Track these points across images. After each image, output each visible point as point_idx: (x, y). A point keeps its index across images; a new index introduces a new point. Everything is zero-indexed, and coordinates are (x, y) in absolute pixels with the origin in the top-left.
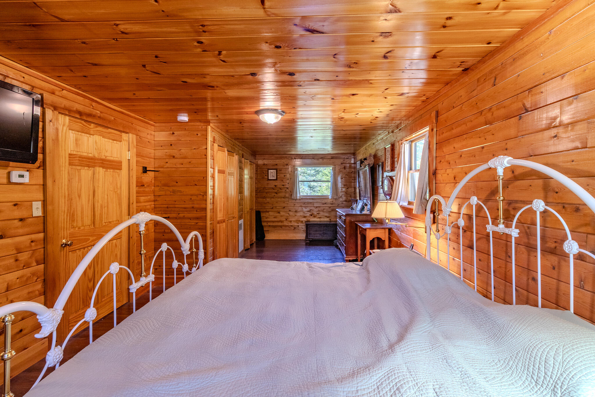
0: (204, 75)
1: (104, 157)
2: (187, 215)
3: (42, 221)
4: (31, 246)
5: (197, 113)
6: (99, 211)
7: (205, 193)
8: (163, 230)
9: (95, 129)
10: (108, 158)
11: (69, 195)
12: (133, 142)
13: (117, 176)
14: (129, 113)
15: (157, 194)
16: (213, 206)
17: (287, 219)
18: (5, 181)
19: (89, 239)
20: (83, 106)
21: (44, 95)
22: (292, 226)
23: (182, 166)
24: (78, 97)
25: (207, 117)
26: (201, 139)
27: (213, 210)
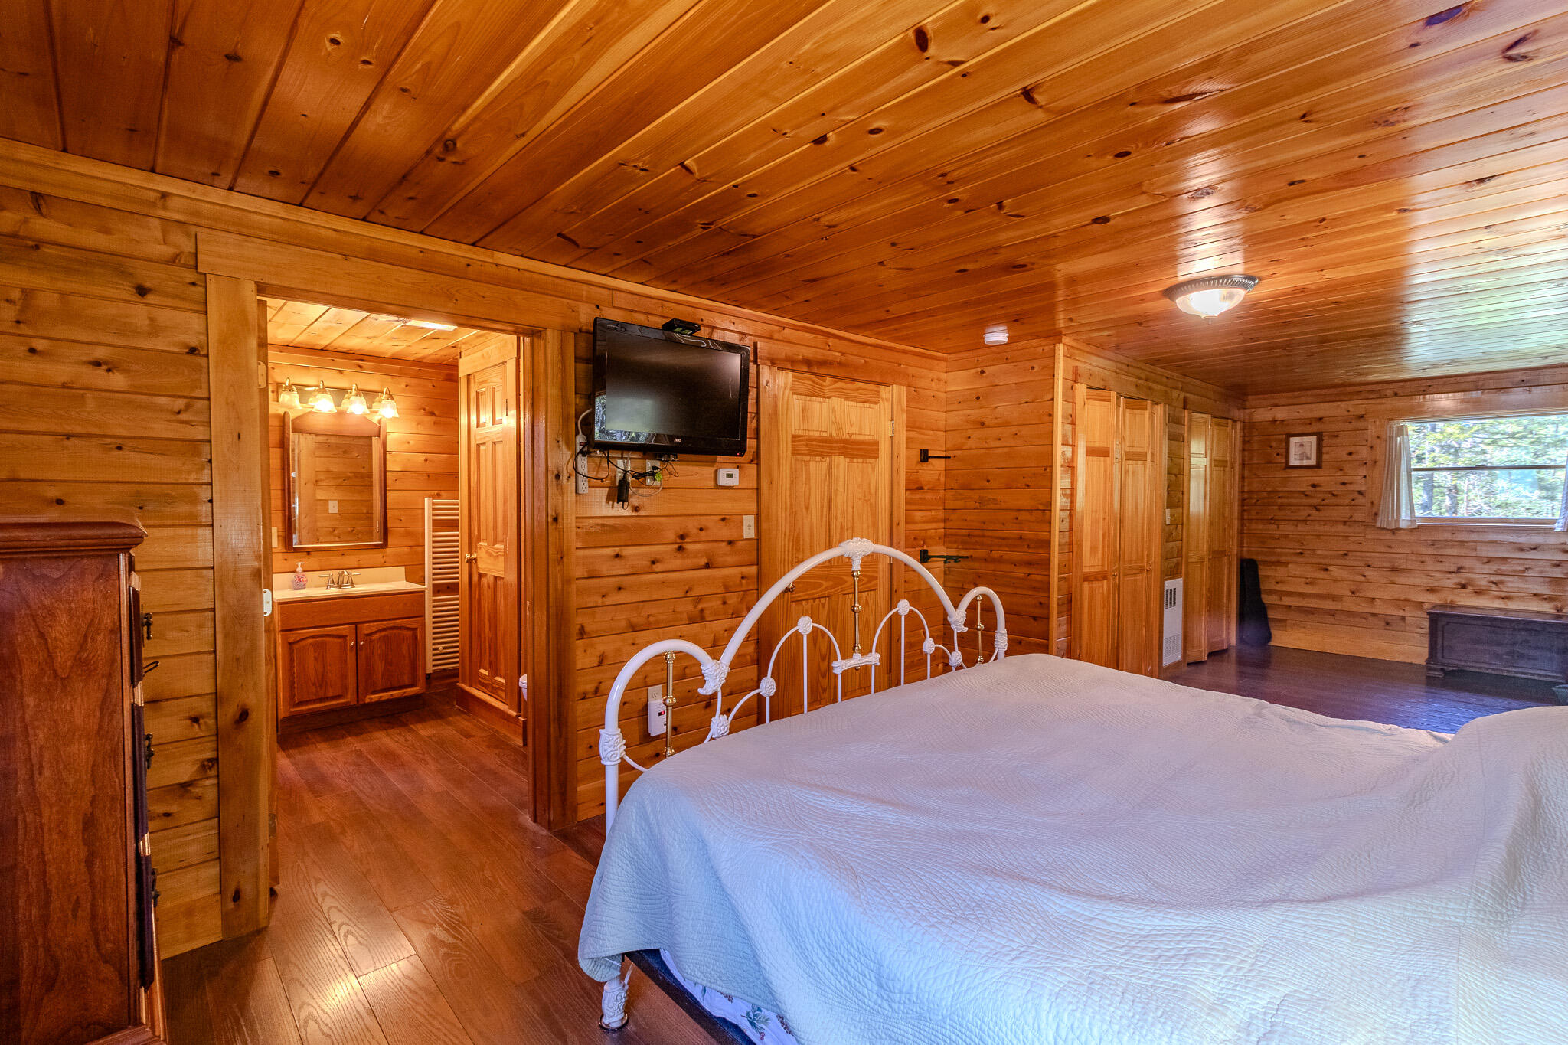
0: (995, 250)
1: (848, 436)
2: (1008, 554)
3: (755, 547)
4: (741, 584)
5: (1022, 321)
6: (838, 535)
7: (1048, 506)
8: (960, 585)
9: (833, 386)
10: (854, 437)
11: (791, 505)
12: (899, 402)
13: (870, 469)
14: (892, 345)
15: (951, 505)
16: (1071, 536)
17: (1358, 591)
18: (711, 483)
19: (821, 585)
20: (814, 349)
21: (759, 343)
22: (1373, 615)
23: (998, 444)
24: (807, 335)
25: (1054, 324)
26: (1042, 378)
27: (1072, 545)
